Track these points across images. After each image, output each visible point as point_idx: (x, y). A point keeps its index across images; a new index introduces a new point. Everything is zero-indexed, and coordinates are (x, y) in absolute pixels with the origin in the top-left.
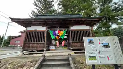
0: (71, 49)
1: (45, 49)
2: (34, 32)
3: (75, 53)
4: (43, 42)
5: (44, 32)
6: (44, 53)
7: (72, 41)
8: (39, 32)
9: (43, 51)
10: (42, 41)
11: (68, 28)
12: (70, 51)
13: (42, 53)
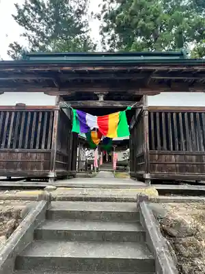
0: (147, 176)
1: (52, 174)
2: (16, 113)
3: (161, 192)
4: (46, 147)
5: (49, 113)
6: (49, 185)
7: (151, 148)
8: (32, 113)
9: (46, 179)
10: (43, 146)
11: (139, 99)
12: (142, 184)
13: (42, 188)
